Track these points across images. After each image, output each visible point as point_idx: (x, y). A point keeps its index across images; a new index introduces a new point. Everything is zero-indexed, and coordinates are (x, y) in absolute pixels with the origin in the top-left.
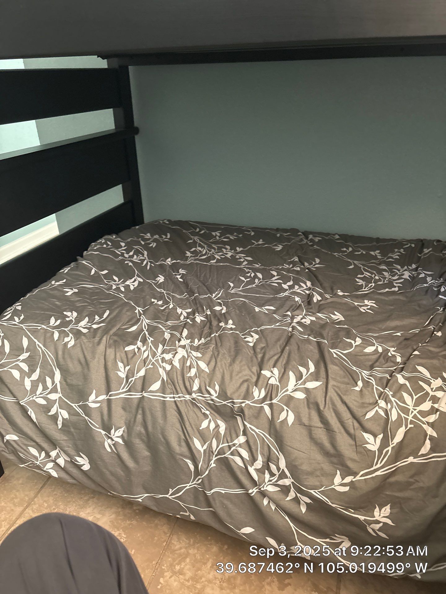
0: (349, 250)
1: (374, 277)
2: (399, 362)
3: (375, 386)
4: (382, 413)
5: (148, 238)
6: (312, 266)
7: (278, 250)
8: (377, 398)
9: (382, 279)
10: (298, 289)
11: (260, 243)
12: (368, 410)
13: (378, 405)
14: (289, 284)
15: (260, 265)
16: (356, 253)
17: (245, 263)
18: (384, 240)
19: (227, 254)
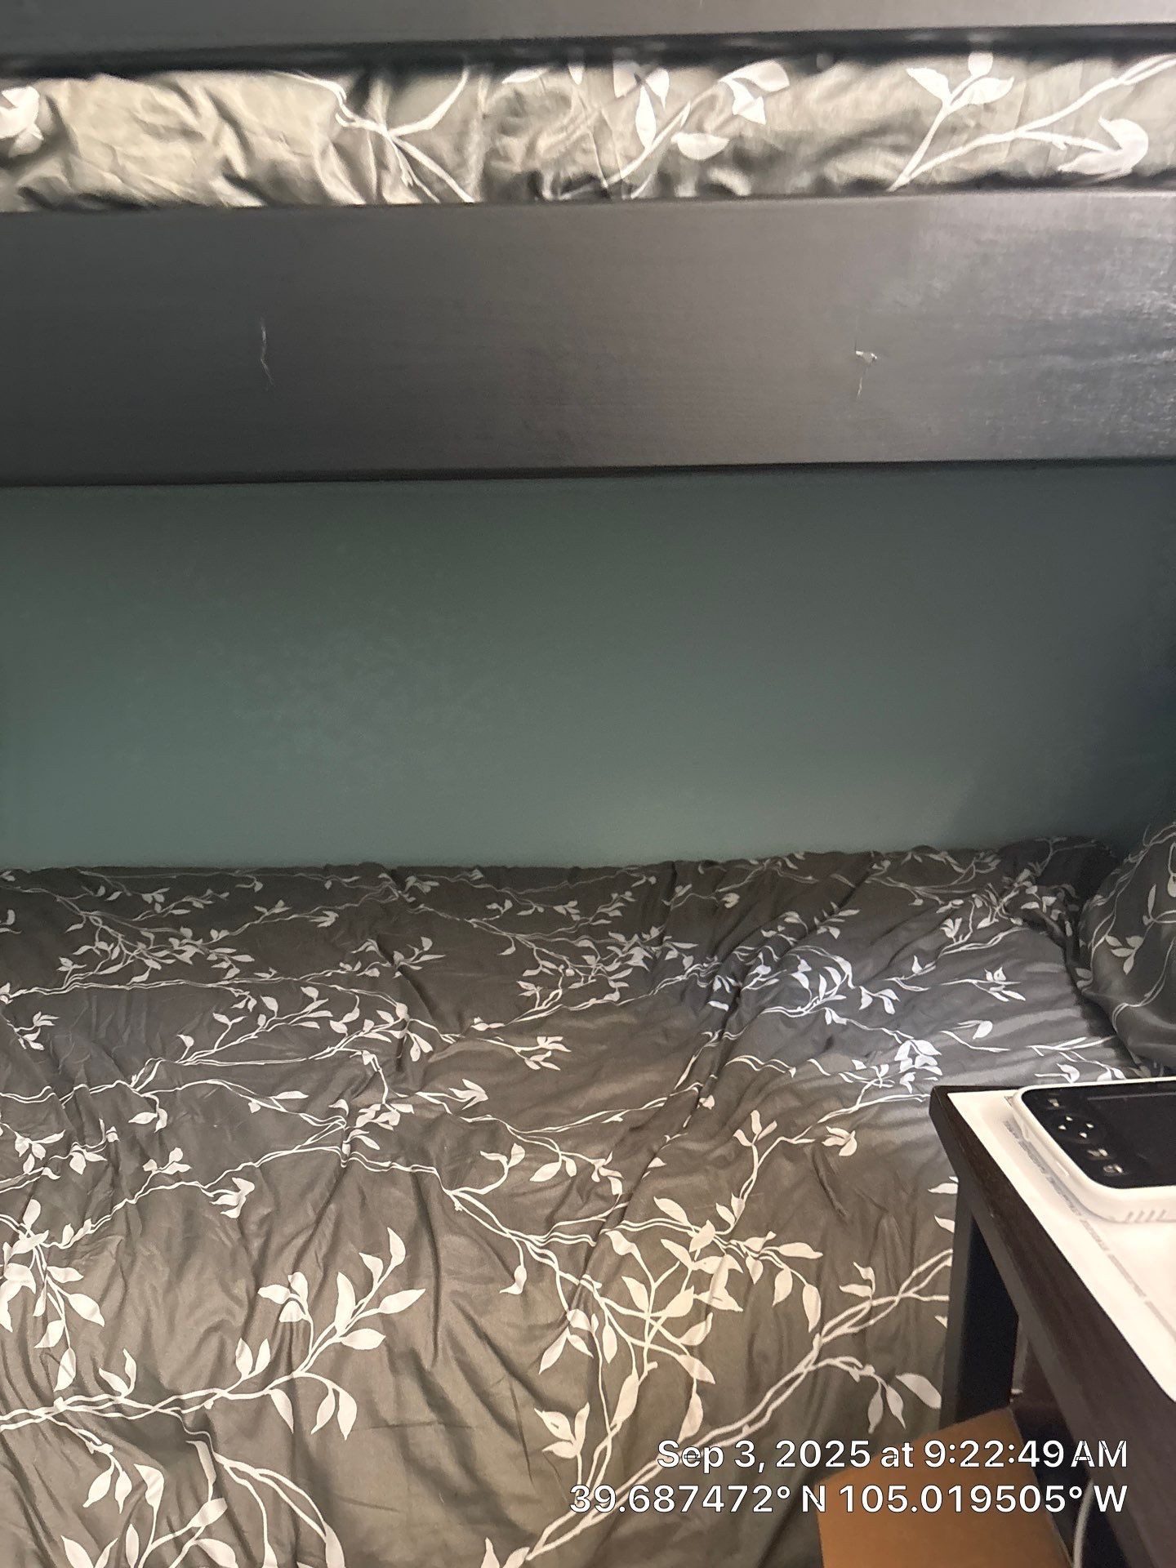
0: (504, 908)
1: (564, 970)
2: (617, 1195)
3: (559, 1273)
4: (581, 1346)
6: (413, 958)
7: (327, 924)
8: (566, 1306)
9: (582, 974)
10: (373, 1029)
11: (277, 911)
12: (543, 1344)
13: (569, 1324)
14: (349, 1018)
15: (274, 972)
16: (523, 913)
17: (230, 974)
18: (592, 872)
19: (184, 951)
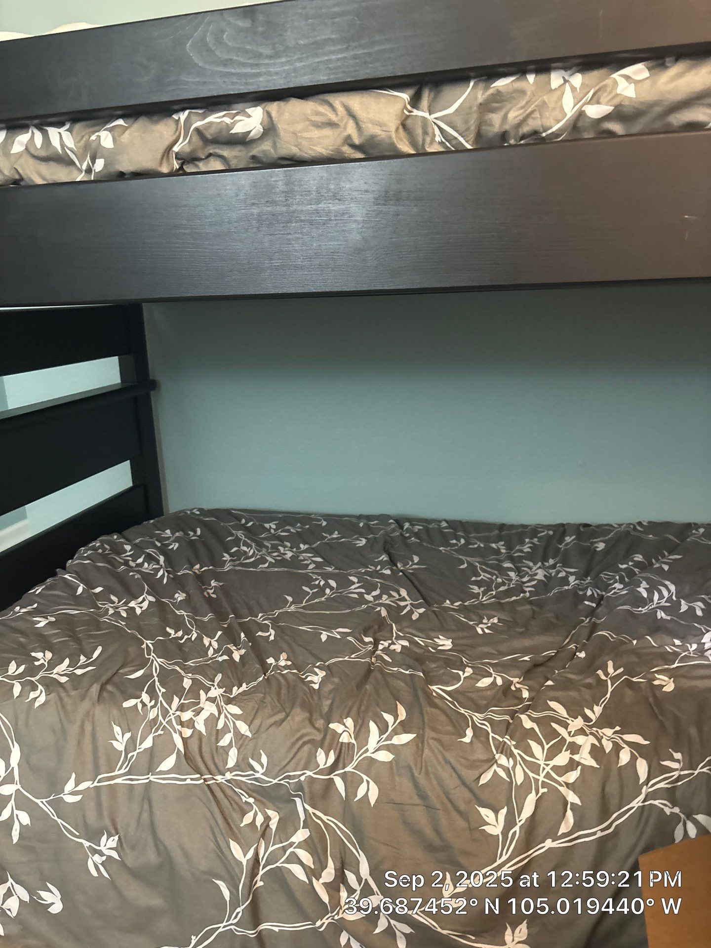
0: (460, 543)
1: (496, 579)
2: (526, 698)
3: (491, 734)
4: (503, 774)
5: (167, 536)
6: (407, 566)
7: (361, 545)
8: (495, 752)
9: (506, 582)
10: (387, 599)
11: (335, 536)
12: (481, 770)
13: (496, 762)
14: (375, 593)
15: (334, 568)
16: (471, 546)
17: (311, 566)
18: (512, 527)
19: (286, 554)
